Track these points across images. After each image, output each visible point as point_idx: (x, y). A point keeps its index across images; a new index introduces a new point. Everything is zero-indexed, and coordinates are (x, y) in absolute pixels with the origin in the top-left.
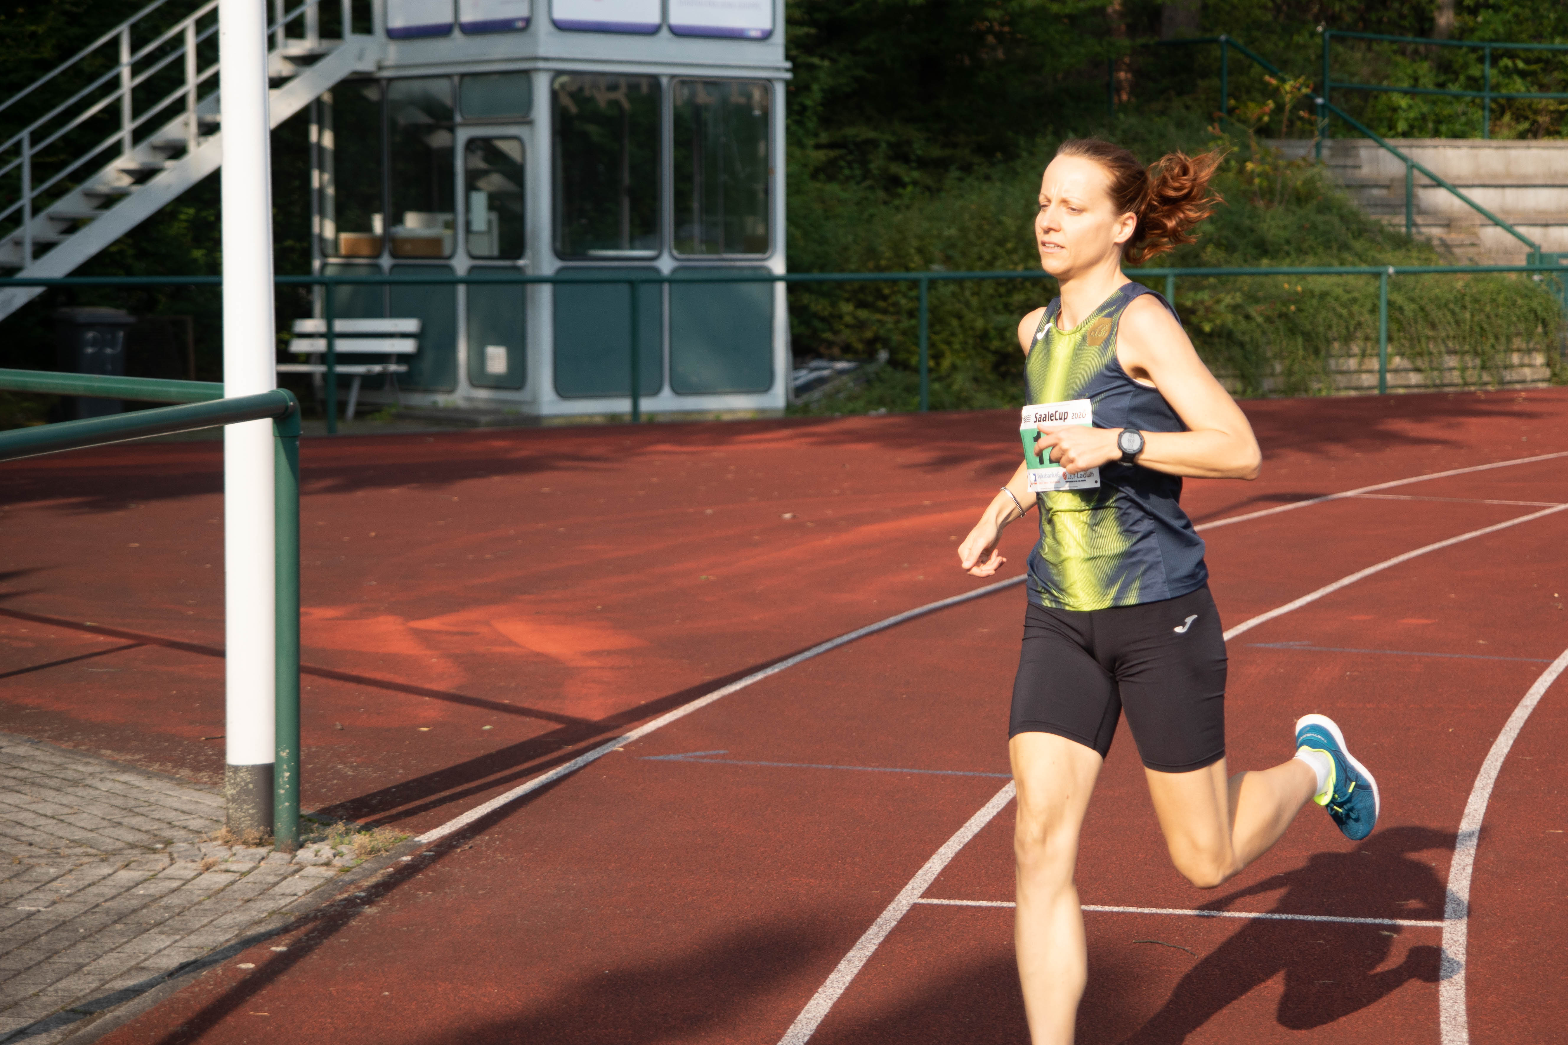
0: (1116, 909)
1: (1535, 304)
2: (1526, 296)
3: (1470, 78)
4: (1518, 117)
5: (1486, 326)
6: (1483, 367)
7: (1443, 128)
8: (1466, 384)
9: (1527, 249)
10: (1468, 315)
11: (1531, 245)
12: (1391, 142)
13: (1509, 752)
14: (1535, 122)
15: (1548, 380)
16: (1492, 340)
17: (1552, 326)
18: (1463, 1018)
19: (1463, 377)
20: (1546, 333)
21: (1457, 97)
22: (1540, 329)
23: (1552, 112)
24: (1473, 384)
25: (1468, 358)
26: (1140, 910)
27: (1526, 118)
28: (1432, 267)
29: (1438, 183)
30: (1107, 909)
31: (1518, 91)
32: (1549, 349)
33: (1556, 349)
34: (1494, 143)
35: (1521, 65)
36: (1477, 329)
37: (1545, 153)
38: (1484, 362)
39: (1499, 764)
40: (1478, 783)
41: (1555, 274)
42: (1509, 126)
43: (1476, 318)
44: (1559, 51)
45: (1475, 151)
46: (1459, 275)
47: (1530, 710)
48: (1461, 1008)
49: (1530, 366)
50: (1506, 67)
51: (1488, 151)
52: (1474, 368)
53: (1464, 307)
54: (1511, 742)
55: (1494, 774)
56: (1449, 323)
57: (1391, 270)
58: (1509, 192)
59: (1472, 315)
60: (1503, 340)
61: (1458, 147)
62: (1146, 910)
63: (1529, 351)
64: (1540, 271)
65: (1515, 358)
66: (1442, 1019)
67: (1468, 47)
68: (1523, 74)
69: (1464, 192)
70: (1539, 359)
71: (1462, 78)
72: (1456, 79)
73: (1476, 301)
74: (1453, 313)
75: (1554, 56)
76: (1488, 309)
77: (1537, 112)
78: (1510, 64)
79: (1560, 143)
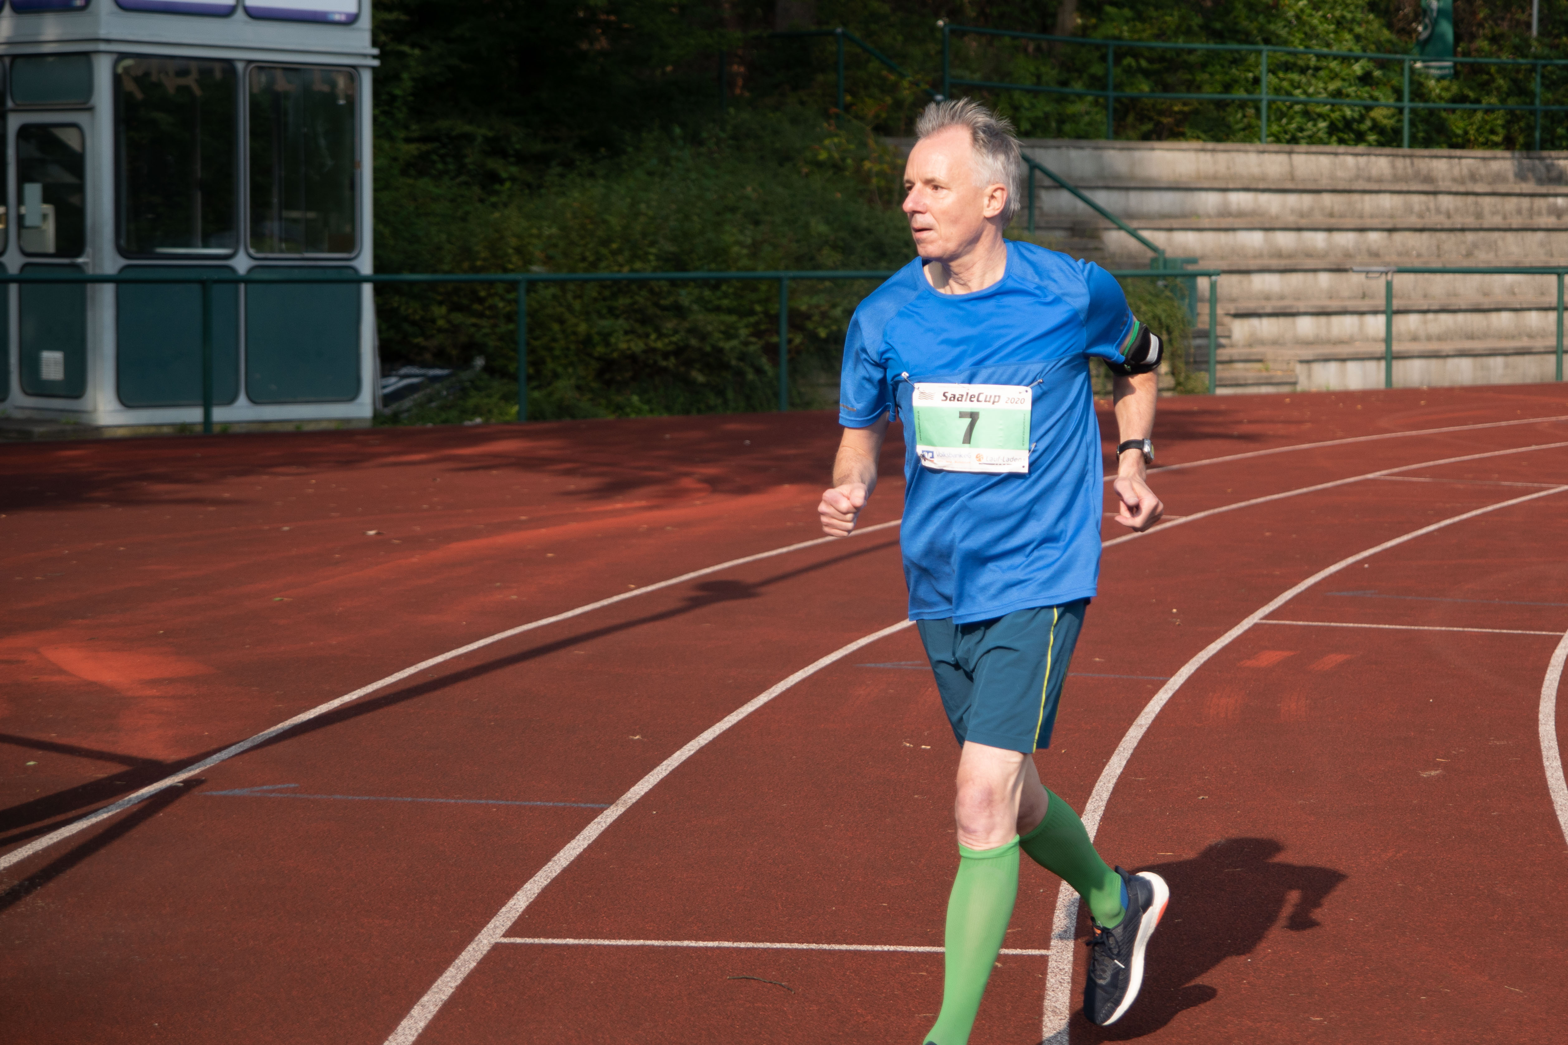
2: (1149, 304)
3: (1093, 77)
4: (1142, 118)
7: (1067, 127)
9: (1151, 257)
11: (1155, 250)
13: (1123, 771)
14: (1158, 124)
21: (1080, 96)
23: (1176, 113)
27: (1150, 119)
29: (1059, 184)
31: (1142, 91)
32: (1172, 359)
34: (1118, 144)
35: (1144, 63)
37: (1169, 155)
39: (1111, 785)
41: (1179, 279)
42: (1134, 127)
44: (1182, 50)
45: (1098, 152)
47: (1144, 729)
50: (1130, 66)
51: (1112, 152)
54: (1125, 761)
55: (1106, 796)
58: (1132, 194)
61: (1082, 148)
64: (1164, 276)
67: (1091, 45)
68: (1147, 74)
69: (1086, 194)
71: (1084, 75)
72: (1080, 77)
75: (1178, 55)
77: (1161, 113)
78: (1134, 63)
79: (1184, 145)
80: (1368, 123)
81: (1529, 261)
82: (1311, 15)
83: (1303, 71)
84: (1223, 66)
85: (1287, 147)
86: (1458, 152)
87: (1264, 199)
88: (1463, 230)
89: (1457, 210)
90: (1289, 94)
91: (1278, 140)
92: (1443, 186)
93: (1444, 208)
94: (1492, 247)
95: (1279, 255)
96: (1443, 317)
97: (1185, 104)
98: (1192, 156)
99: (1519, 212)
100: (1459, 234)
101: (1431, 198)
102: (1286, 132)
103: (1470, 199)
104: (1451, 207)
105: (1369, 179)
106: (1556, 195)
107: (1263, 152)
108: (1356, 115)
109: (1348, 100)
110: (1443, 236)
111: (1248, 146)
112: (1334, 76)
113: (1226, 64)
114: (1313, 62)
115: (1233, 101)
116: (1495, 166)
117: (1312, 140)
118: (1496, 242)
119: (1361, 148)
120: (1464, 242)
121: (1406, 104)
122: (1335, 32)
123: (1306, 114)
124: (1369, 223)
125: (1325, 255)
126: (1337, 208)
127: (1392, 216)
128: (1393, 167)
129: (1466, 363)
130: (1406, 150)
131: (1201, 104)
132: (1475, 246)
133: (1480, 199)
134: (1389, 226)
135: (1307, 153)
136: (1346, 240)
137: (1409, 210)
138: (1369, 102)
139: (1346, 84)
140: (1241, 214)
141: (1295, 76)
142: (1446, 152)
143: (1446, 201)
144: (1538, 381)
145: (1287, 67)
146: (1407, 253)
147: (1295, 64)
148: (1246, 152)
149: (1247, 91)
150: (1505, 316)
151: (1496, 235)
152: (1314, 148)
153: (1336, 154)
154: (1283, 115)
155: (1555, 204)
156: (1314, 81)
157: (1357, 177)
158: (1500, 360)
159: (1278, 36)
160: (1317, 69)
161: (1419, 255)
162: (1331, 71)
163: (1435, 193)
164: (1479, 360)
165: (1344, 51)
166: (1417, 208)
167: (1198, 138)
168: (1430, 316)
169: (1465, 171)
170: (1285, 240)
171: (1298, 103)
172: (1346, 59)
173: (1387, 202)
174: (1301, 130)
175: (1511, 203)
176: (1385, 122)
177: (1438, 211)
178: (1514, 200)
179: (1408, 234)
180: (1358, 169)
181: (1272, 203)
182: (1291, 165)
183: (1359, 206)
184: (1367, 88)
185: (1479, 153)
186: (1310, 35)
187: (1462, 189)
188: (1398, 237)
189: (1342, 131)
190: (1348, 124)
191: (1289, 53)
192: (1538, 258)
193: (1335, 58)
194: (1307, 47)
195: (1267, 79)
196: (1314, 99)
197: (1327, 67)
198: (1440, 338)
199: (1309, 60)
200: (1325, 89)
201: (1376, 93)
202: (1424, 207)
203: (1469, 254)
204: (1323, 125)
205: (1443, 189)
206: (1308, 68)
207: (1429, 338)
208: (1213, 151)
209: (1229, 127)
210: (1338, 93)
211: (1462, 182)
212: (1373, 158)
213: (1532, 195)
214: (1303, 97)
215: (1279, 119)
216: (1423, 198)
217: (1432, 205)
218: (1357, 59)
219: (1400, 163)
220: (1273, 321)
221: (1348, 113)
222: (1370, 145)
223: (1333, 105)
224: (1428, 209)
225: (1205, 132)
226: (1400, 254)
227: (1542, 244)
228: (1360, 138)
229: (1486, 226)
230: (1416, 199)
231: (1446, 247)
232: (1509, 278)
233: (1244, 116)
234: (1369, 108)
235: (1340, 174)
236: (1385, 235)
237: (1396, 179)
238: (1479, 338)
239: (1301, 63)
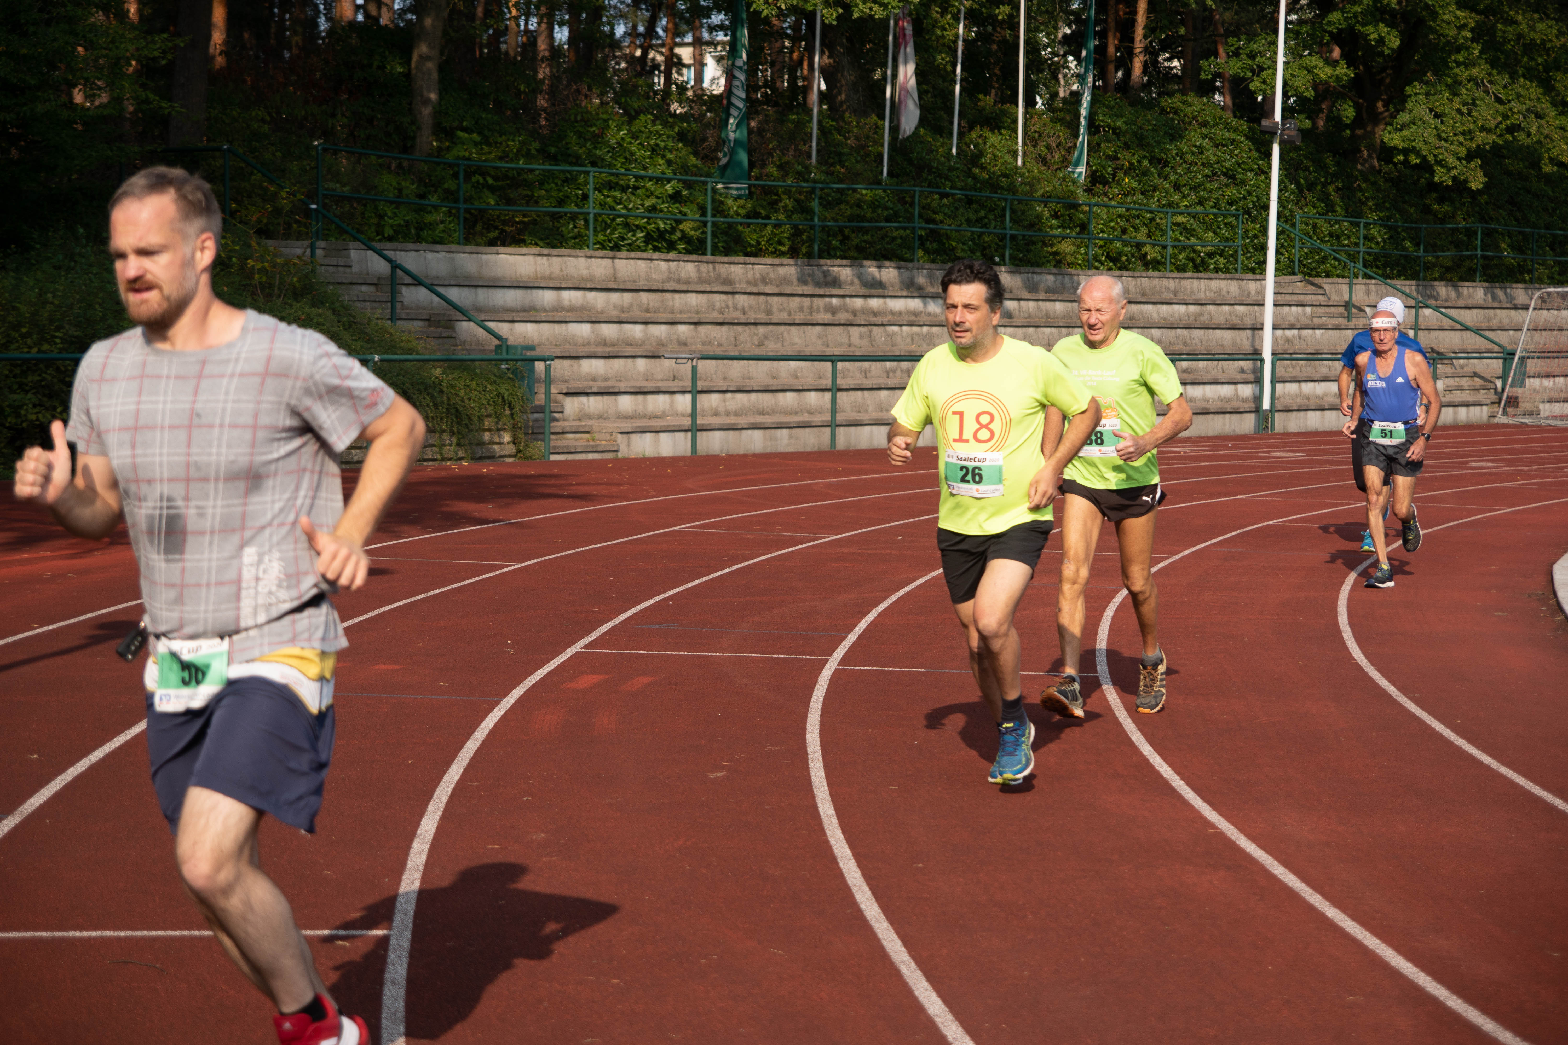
0: (94, 934)
1: (502, 390)
2: (495, 382)
3: (447, 191)
4: (489, 227)
5: (460, 409)
6: (458, 445)
7: (425, 234)
8: (443, 459)
9: (497, 342)
10: (445, 398)
11: (499, 338)
12: (378, 245)
13: (460, 779)
14: (503, 231)
15: (515, 456)
16: (466, 422)
17: (517, 409)
18: (401, 1014)
19: (441, 454)
20: (512, 415)
21: (435, 207)
22: (508, 412)
23: (518, 223)
24: (450, 459)
25: (445, 436)
26: (116, 933)
27: (496, 228)
28: (414, 357)
29: (418, 282)
30: (85, 934)
31: (488, 204)
32: (514, 428)
33: (520, 428)
34: (468, 248)
35: (490, 181)
36: (453, 411)
37: (512, 259)
38: (459, 439)
39: (450, 790)
40: (430, 808)
41: (519, 363)
42: (482, 234)
43: (452, 401)
44: (523, 169)
45: (451, 255)
46: (437, 364)
47: (480, 742)
48: (401, 1004)
49: (500, 443)
50: (478, 182)
51: (463, 255)
52: (451, 445)
53: (442, 392)
54: (461, 771)
55: (445, 799)
56: (428, 405)
57: (377, 358)
58: (480, 291)
59: (449, 399)
60: (475, 419)
61: (437, 252)
62: (122, 934)
63: (498, 430)
64: (507, 361)
65: (487, 436)
66: (384, 1015)
67: (445, 164)
68: (492, 189)
69: (441, 290)
70: (507, 438)
71: (439, 190)
72: (436, 192)
73: (452, 386)
74: (432, 396)
75: (519, 174)
76: (462, 393)
77: (505, 223)
78: (481, 180)
79: (524, 250)
80: (679, 234)
81: (808, 351)
82: (631, 143)
83: (624, 189)
84: (556, 184)
85: (610, 253)
86: (752, 260)
87: (591, 295)
88: (755, 324)
89: (751, 307)
90: (612, 208)
91: (603, 248)
92: (739, 287)
93: (739, 306)
94: (780, 338)
95: (605, 344)
96: (739, 396)
97: (524, 216)
98: (531, 258)
99: (801, 309)
100: (752, 327)
101: (730, 296)
102: (610, 241)
103: (762, 298)
104: (746, 305)
105: (679, 281)
106: (831, 296)
107: (591, 257)
108: (668, 227)
109: (661, 215)
110: (739, 328)
111: (578, 252)
112: (650, 194)
113: (559, 182)
114: (632, 182)
115: (566, 214)
116: (782, 271)
117: (632, 248)
118: (782, 334)
119: (672, 255)
120: (757, 334)
121: (709, 218)
122: (651, 158)
123: (626, 225)
124: (678, 317)
125: (642, 343)
126: (651, 304)
127: (697, 312)
128: (699, 271)
129: (757, 434)
130: (709, 257)
131: (538, 216)
132: (766, 337)
133: (770, 298)
134: (695, 320)
135: (627, 259)
136: (659, 331)
137: (712, 307)
138: (679, 216)
139: (660, 201)
140: (572, 309)
141: (617, 194)
142: (742, 259)
143: (742, 300)
144: (816, 449)
145: (611, 186)
146: (710, 343)
147: (617, 184)
148: (577, 256)
149: (577, 205)
150: (790, 395)
151: (783, 328)
152: (633, 255)
153: (651, 260)
154: (607, 226)
155: (831, 303)
156: (633, 198)
157: (669, 279)
158: (785, 431)
159: (603, 160)
160: (636, 188)
161: (720, 345)
162: (647, 190)
163: (733, 293)
164: (768, 431)
165: (658, 174)
166: (718, 305)
167: (536, 244)
168: (729, 395)
169: (757, 275)
170: (609, 331)
171: (620, 216)
172: (660, 180)
173: (693, 300)
174: (623, 239)
175: (795, 302)
176: (692, 233)
177: (735, 308)
178: (797, 299)
179: (710, 327)
180: (670, 272)
181: (598, 300)
182: (614, 269)
183: (670, 303)
184: (677, 205)
185: (769, 260)
186: (630, 158)
187: (755, 290)
188: (702, 329)
189: (657, 241)
190: (661, 234)
191: (612, 174)
192: (816, 348)
193: (651, 179)
194: (626, 170)
195: (594, 196)
196: (633, 213)
197: (643, 187)
198: (736, 414)
199: (629, 180)
200: (642, 205)
201: (684, 209)
202: (723, 305)
203: (760, 344)
204: (640, 235)
205: (739, 290)
206: (628, 187)
207: (728, 414)
208: (548, 255)
209: (562, 236)
210: (653, 209)
211: (756, 285)
212: (682, 263)
213: (812, 296)
214: (624, 211)
215: (605, 230)
216: (723, 297)
217: (730, 303)
218: (669, 182)
219: (704, 268)
220: (599, 398)
221: (662, 225)
222: (680, 253)
223: (649, 219)
224: (727, 307)
225: (541, 239)
226: (704, 344)
227: (819, 337)
228: (671, 246)
229: (774, 321)
230: (717, 297)
231: (741, 338)
232: (793, 364)
233: (575, 227)
234: (678, 222)
235: (654, 276)
236: (692, 327)
237: (701, 281)
238: (769, 414)
239: (621, 182)
